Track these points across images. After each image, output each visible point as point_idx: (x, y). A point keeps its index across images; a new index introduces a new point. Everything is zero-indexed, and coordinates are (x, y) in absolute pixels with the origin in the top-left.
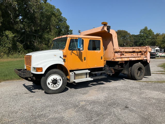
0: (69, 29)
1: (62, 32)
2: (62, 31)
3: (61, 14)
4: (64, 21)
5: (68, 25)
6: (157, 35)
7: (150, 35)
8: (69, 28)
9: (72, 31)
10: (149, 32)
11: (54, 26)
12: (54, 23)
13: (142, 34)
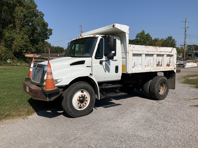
0: (48, 28)
1: (36, 31)
2: (37, 29)
3: (36, 6)
4: (40, 17)
5: (45, 22)
6: (156, 40)
7: (148, 40)
8: (47, 26)
9: (51, 30)
10: (147, 36)
11: (21, 20)
12: (20, 15)
13: (139, 38)
